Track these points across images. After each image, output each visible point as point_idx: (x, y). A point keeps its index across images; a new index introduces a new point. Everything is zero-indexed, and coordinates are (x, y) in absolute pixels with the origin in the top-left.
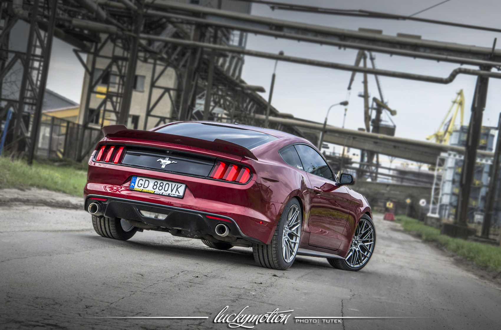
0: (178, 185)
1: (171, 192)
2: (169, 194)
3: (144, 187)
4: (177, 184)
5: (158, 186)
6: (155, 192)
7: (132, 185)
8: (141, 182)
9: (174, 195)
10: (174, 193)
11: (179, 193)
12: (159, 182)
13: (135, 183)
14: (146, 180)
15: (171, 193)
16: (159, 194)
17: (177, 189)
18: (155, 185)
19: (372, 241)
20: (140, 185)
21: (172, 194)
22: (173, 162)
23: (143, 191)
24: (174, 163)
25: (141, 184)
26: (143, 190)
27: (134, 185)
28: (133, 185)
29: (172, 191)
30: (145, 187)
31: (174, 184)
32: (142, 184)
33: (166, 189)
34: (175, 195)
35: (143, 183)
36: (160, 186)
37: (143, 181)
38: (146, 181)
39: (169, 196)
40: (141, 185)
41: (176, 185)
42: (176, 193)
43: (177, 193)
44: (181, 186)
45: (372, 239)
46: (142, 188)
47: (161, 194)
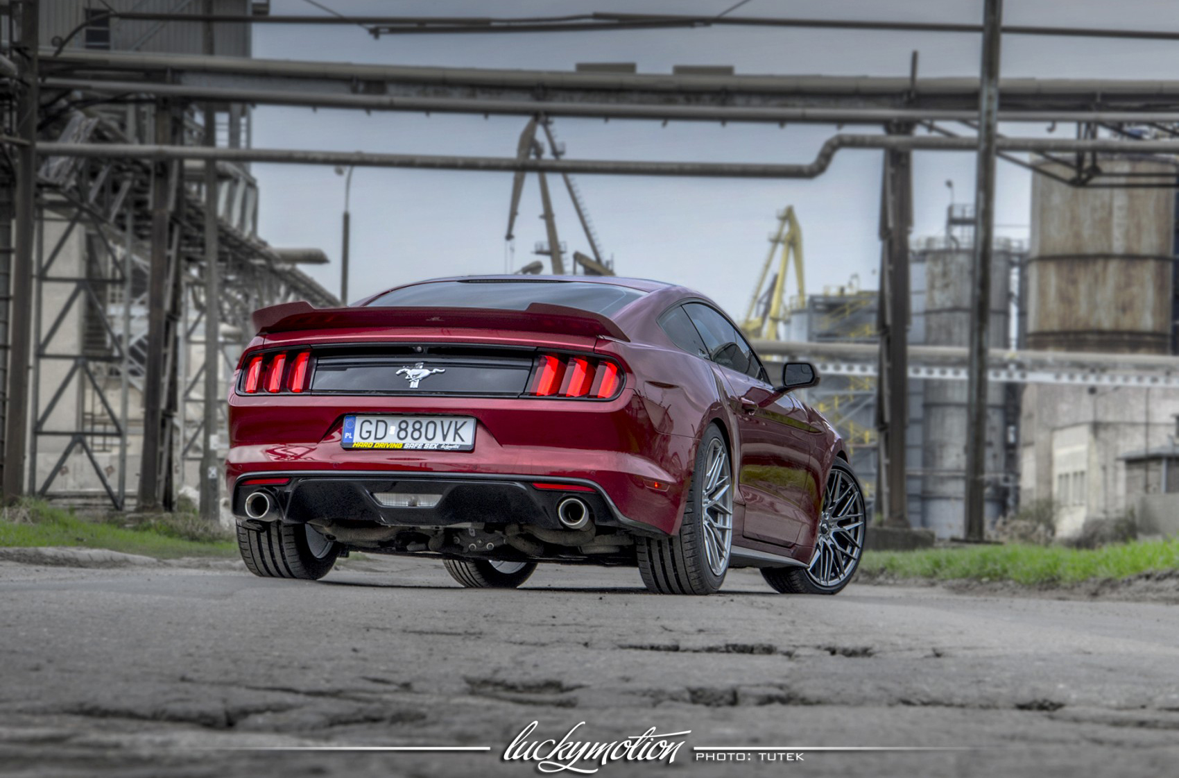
0: (456, 422)
1: (444, 440)
2: (440, 445)
3: (376, 438)
4: (454, 420)
5: (410, 430)
6: (404, 445)
7: (348, 437)
8: (367, 427)
9: (451, 447)
10: (451, 442)
11: (463, 440)
12: (411, 421)
13: (352, 431)
14: (378, 421)
15: (444, 443)
16: (416, 450)
17: (456, 432)
18: (401, 429)
19: (860, 518)
20: (365, 435)
21: (446, 445)
22: (434, 371)
23: (375, 447)
24: (437, 372)
25: (367, 432)
26: (374, 444)
27: (353, 435)
28: (350, 437)
29: (445, 437)
30: (378, 437)
31: (446, 422)
32: (369, 432)
33: (430, 436)
34: (454, 447)
35: (372, 428)
36: (415, 430)
37: (371, 423)
38: (379, 423)
39: (439, 450)
40: (368, 434)
41: (451, 422)
42: (454, 440)
43: (458, 441)
44: (465, 422)
45: (859, 514)
46: (371, 441)
47: (419, 447)
